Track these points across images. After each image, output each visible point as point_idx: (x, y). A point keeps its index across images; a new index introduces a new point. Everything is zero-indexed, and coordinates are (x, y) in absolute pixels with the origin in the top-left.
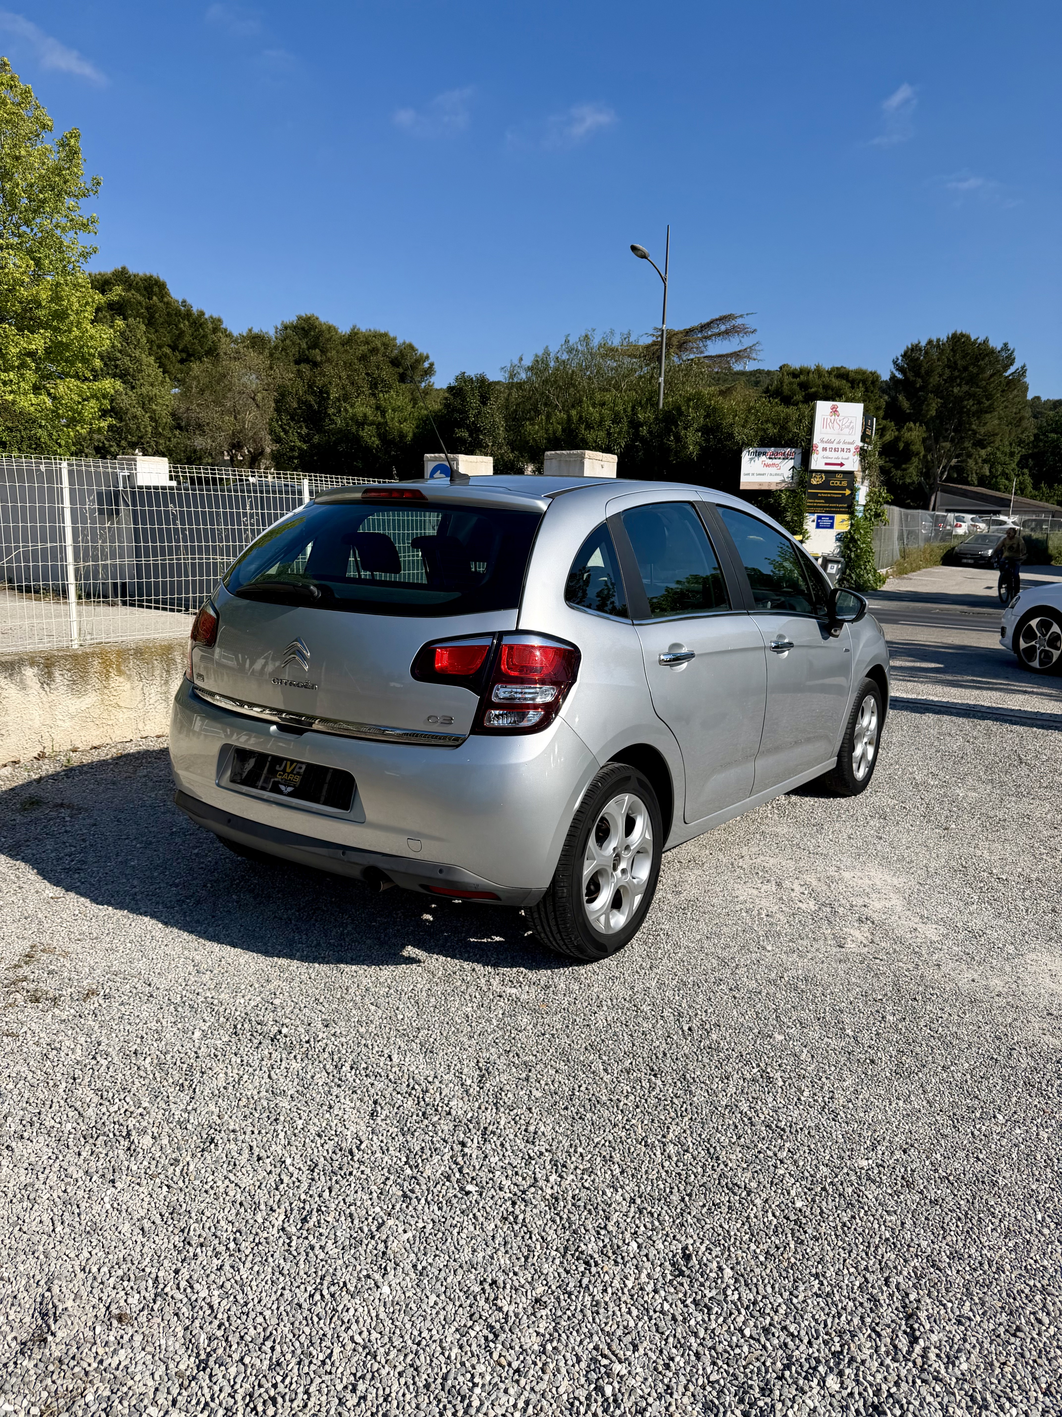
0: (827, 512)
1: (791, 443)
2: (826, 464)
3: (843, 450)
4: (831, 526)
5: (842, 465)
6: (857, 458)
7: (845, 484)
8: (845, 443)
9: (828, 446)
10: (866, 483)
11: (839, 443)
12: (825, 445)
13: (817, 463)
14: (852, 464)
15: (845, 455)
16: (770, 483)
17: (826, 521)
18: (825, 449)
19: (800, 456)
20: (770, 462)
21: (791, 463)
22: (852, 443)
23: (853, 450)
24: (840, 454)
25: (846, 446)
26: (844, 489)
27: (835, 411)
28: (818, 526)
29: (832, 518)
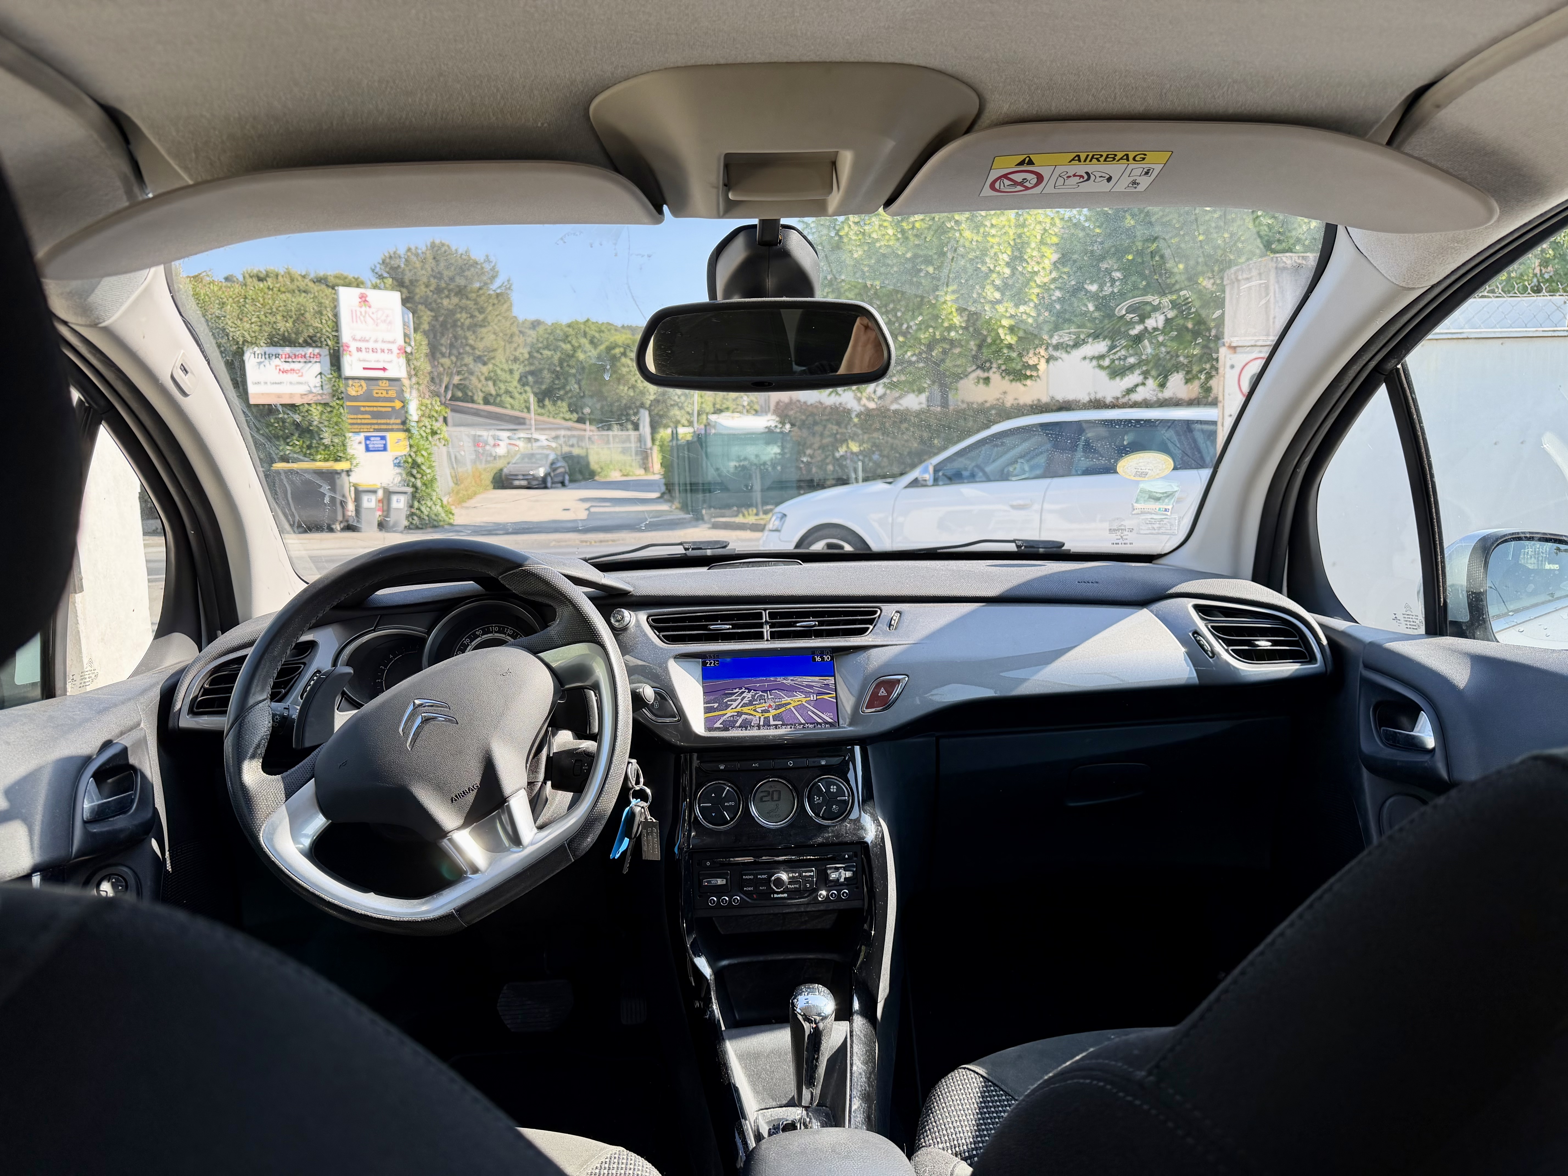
0: (376, 430)
1: (311, 341)
2: (364, 369)
3: (383, 351)
4: (385, 449)
5: (384, 369)
6: (403, 361)
7: (392, 394)
8: (383, 341)
9: (363, 345)
10: (415, 393)
11: (376, 341)
12: (360, 345)
13: (352, 366)
14: (398, 369)
15: (387, 356)
16: (291, 395)
17: (377, 443)
18: (359, 350)
19: (328, 359)
20: (287, 366)
21: (316, 368)
22: (393, 342)
23: (396, 351)
24: (379, 356)
25: (386, 346)
26: (391, 400)
27: (363, 299)
28: (368, 449)
29: (383, 438)
